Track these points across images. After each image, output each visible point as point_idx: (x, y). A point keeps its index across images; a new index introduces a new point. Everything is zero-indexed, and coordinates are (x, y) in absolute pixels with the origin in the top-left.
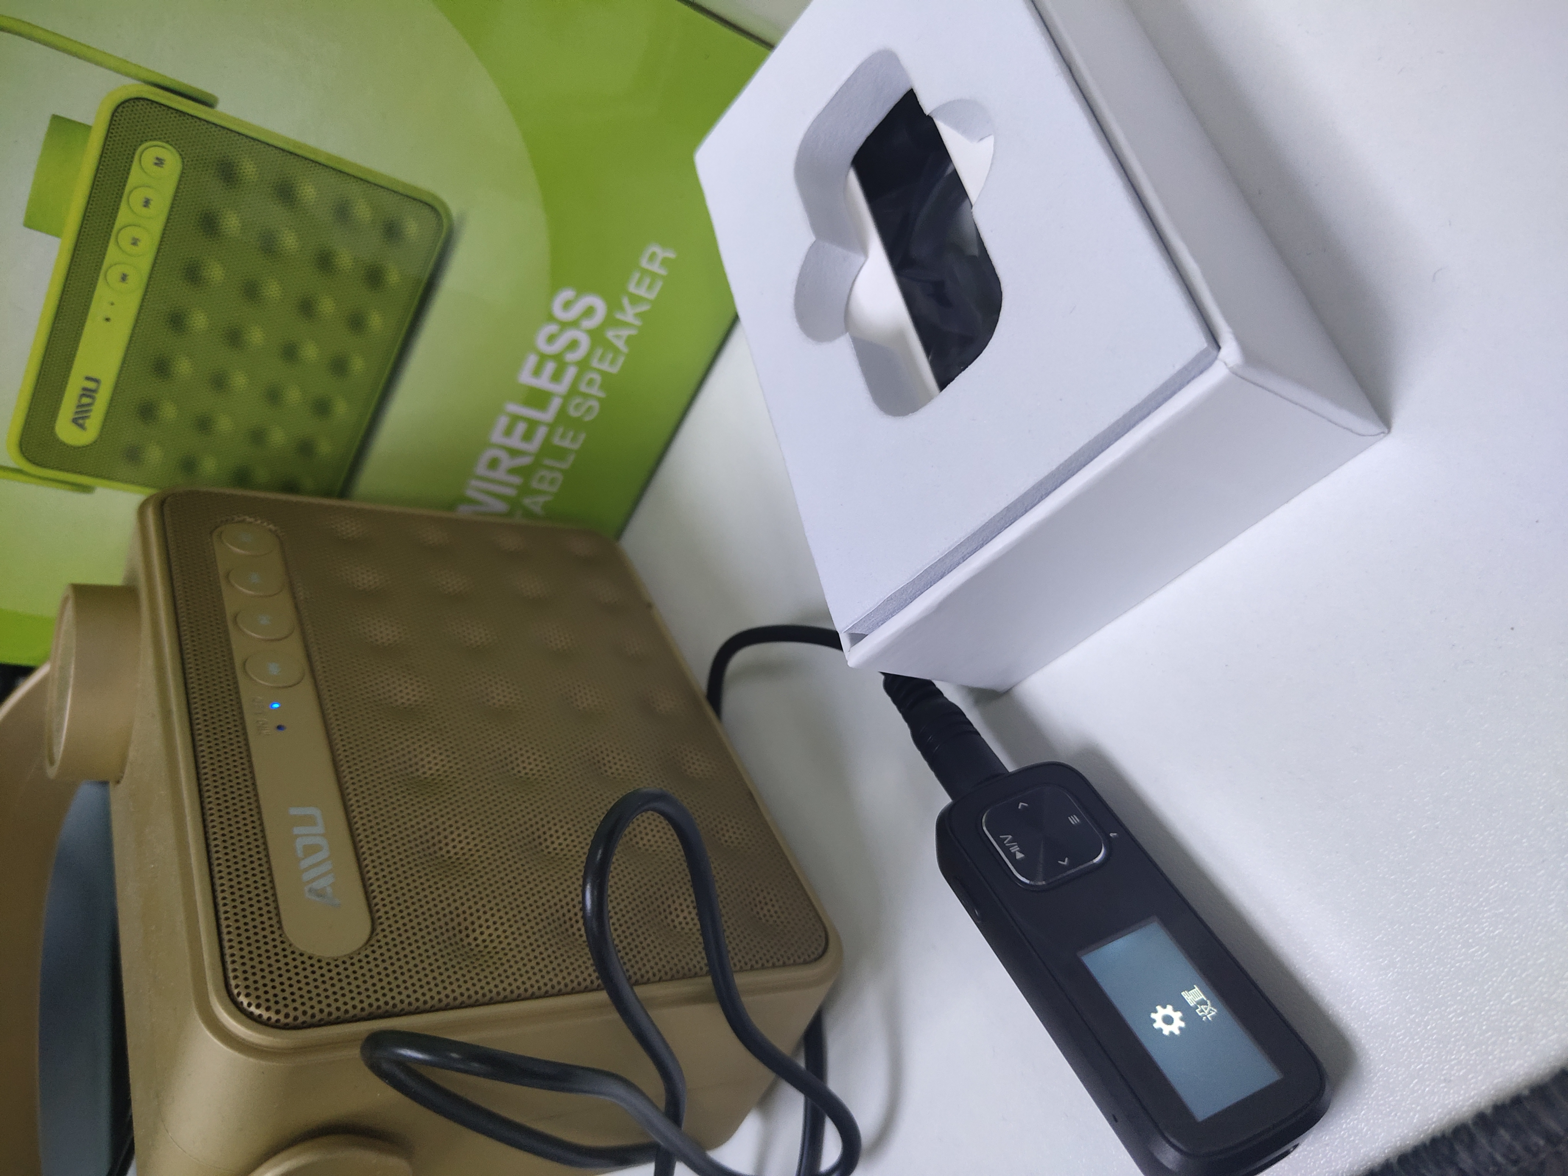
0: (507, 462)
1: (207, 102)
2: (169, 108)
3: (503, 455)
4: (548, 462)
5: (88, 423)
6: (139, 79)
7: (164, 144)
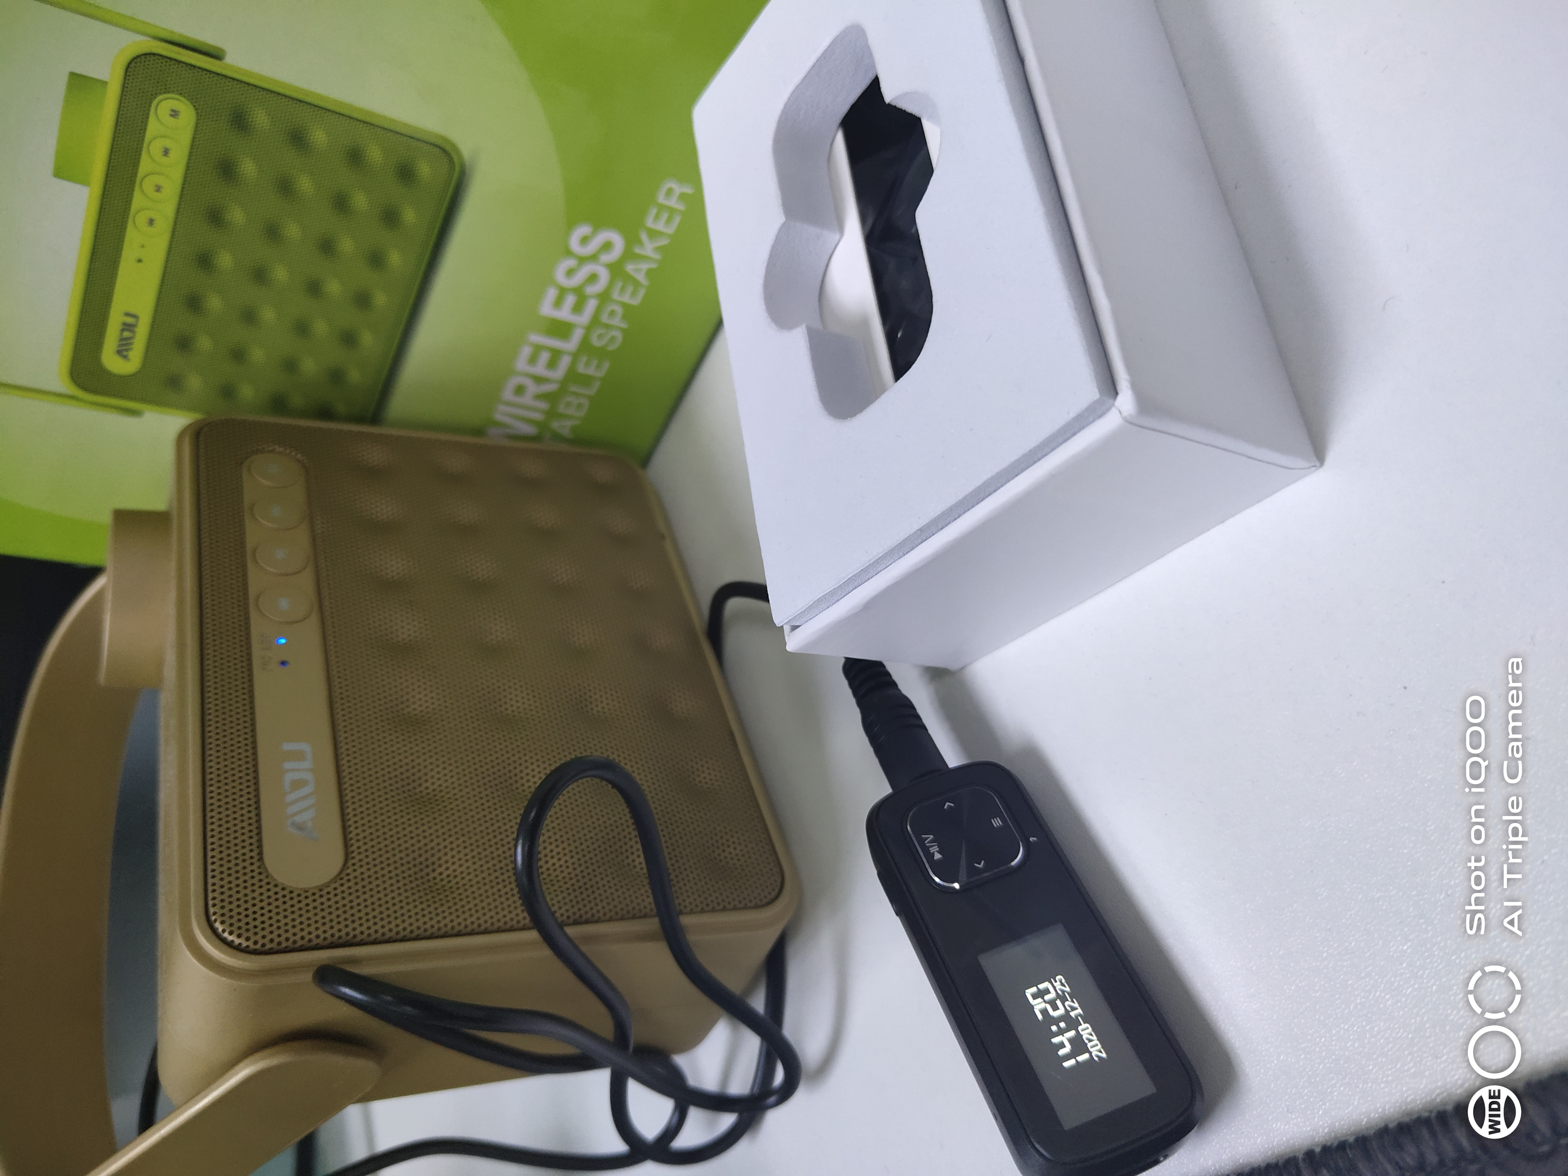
0: (532, 388)
1: (216, 55)
2: (179, 62)
3: (528, 382)
4: (574, 389)
5: (131, 354)
6: (149, 36)
7: (177, 96)
